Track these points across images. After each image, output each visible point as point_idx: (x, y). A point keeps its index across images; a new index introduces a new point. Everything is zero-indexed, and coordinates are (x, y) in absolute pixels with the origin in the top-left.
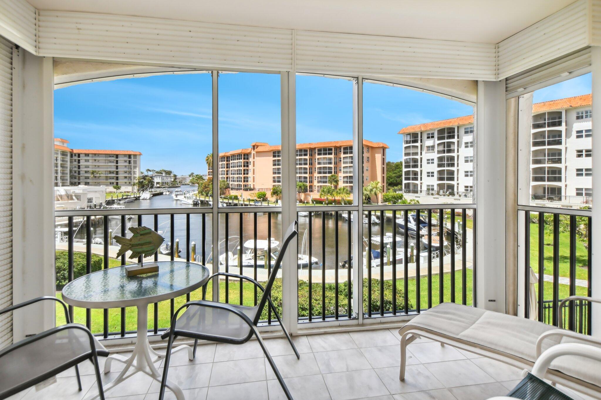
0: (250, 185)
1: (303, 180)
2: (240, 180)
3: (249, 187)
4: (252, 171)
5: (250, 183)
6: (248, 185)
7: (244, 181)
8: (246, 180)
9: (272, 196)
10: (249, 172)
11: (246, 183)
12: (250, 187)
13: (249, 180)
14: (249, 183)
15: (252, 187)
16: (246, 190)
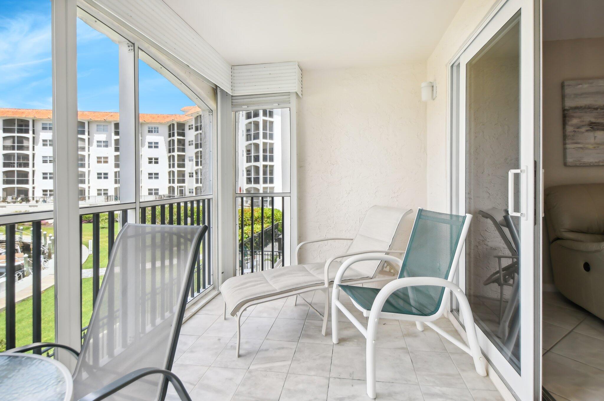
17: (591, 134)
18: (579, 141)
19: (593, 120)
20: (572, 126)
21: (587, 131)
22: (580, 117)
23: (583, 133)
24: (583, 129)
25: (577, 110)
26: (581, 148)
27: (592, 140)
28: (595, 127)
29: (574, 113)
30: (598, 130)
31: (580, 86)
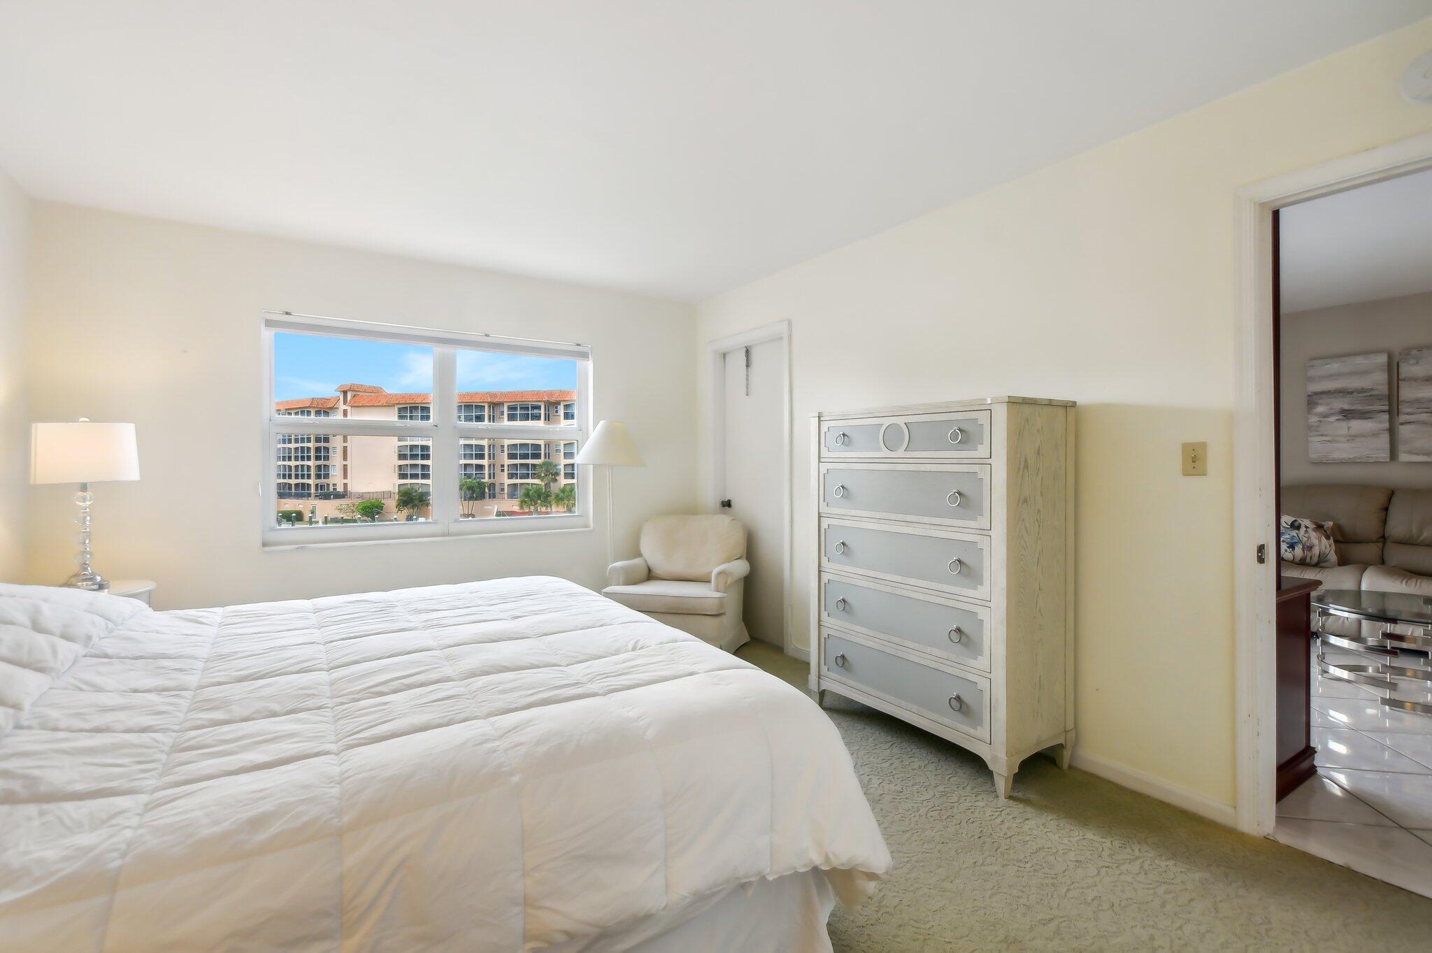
0: (335, 485)
1: (474, 472)
2: (306, 473)
3: (331, 489)
4: (340, 451)
5: (336, 479)
6: (328, 485)
7: (318, 476)
8: (323, 472)
9: (399, 510)
10: (331, 454)
11: (322, 481)
12: (335, 489)
13: (331, 472)
14: (331, 481)
15: (340, 489)
16: (326, 497)
17: (1344, 424)
18: (1326, 433)
19: (1346, 407)
20: (1316, 414)
21: (1338, 420)
22: (1328, 404)
23: (1331, 422)
24: (1332, 419)
25: (1324, 396)
26: (1329, 441)
27: (1345, 432)
28: (1349, 415)
29: (1320, 399)
30: (1353, 418)
31: (1328, 366)
